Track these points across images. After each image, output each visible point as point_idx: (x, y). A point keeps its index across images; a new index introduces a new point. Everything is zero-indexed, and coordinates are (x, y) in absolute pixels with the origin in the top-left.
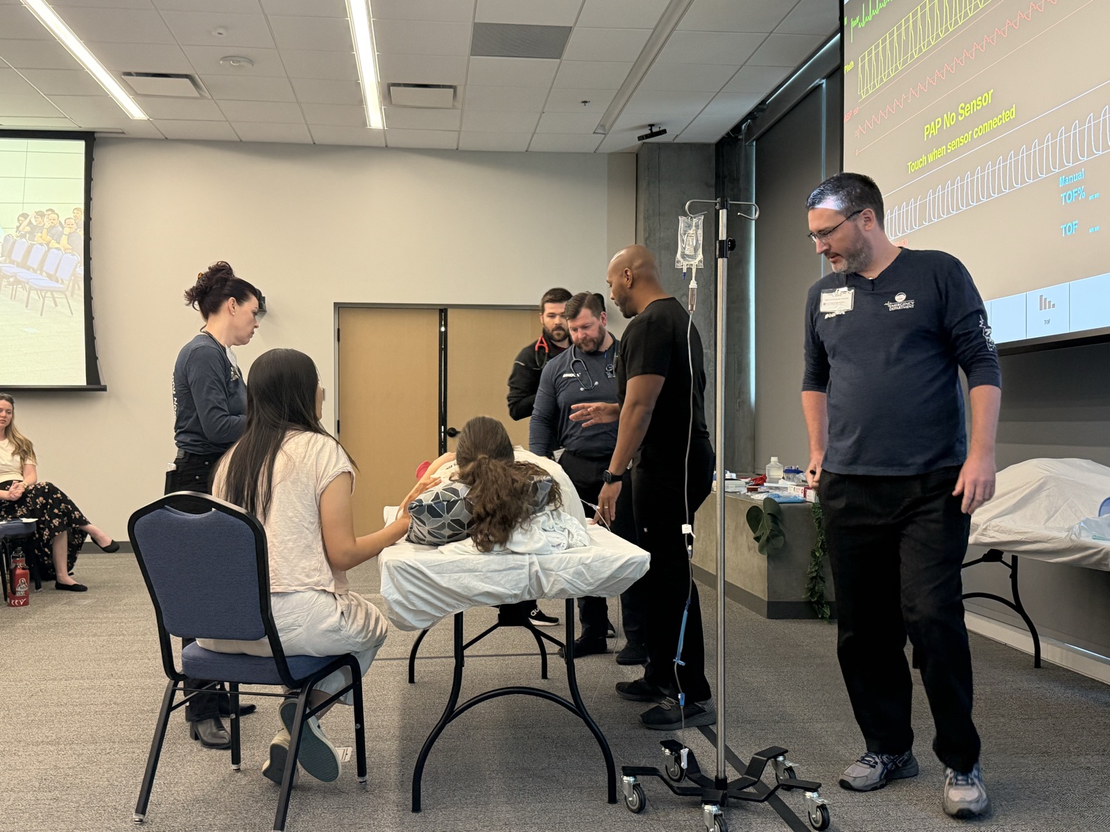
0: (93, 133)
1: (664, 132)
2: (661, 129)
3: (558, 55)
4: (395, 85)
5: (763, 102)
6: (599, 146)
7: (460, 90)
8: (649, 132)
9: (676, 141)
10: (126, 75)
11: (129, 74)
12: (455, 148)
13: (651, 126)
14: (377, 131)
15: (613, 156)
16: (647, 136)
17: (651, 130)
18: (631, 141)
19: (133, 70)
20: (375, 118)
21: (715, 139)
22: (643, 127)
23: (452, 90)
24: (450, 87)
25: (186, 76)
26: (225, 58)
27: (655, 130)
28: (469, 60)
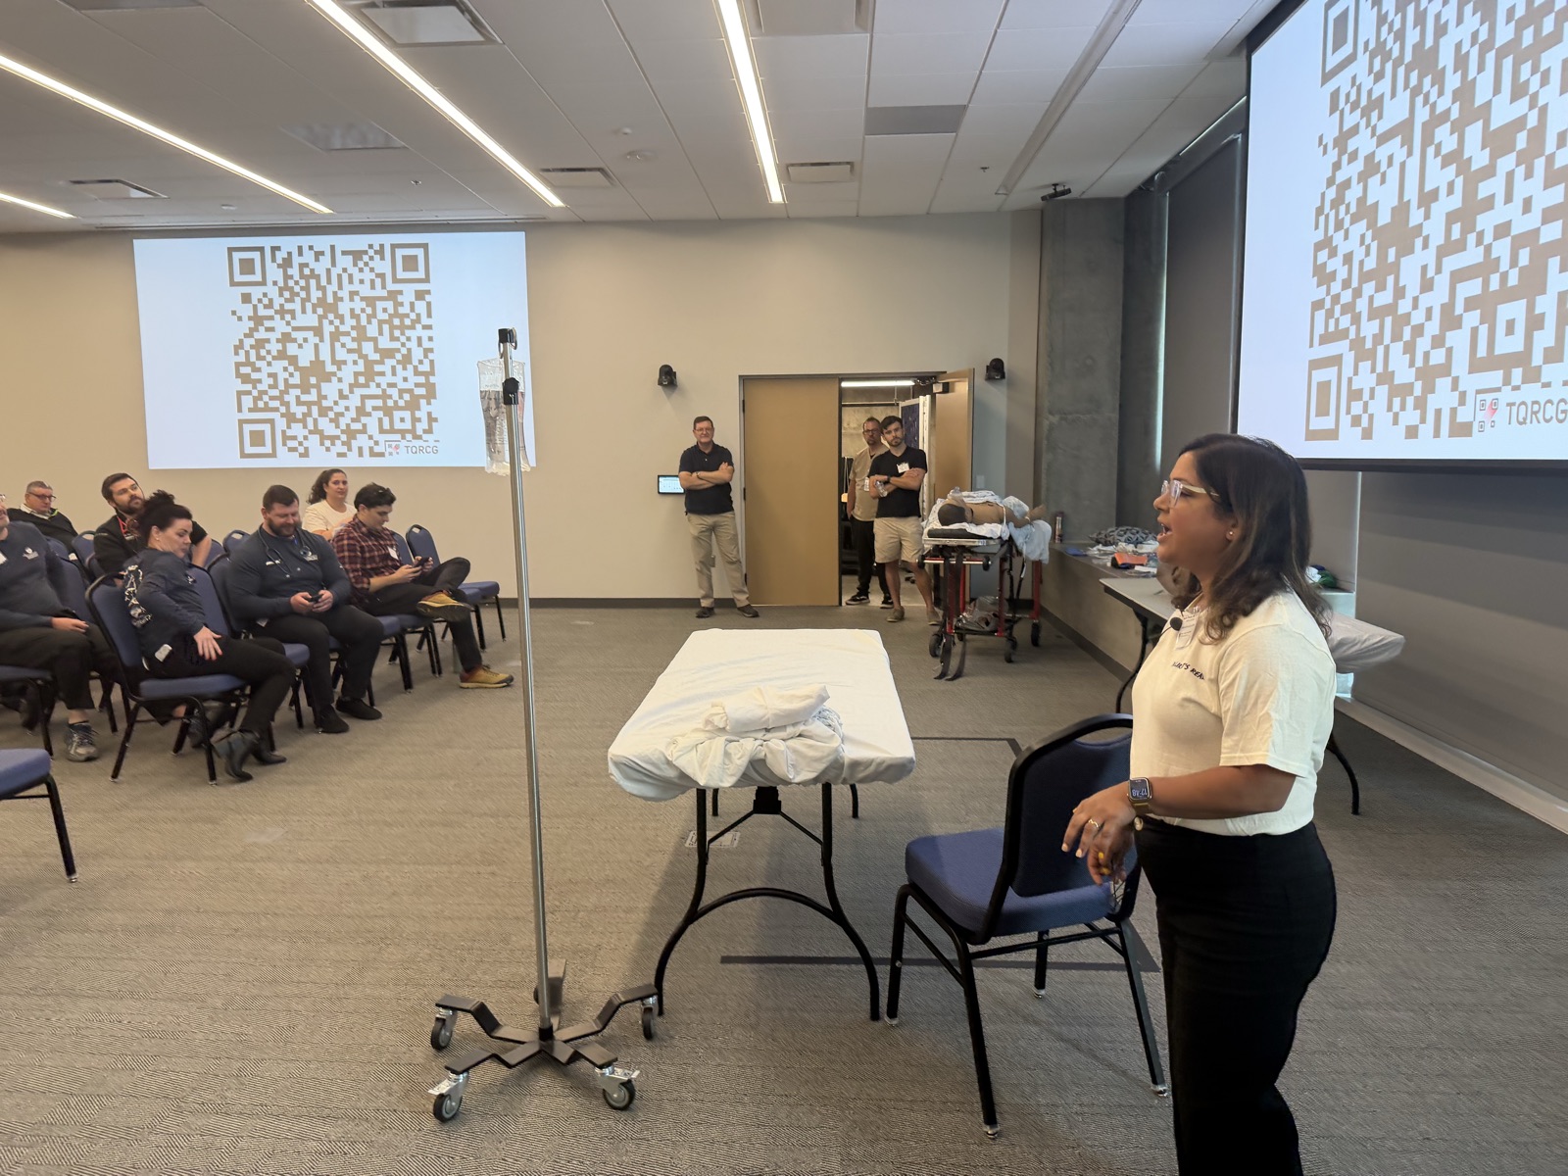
1: (1069, 191)
2: (1066, 188)
3: (955, 130)
4: (793, 165)
5: (1176, 154)
6: (1001, 207)
7: (857, 166)
8: (1053, 192)
9: (1084, 197)
10: (544, 172)
11: (548, 170)
12: (855, 214)
13: (1055, 185)
14: (779, 204)
15: (1019, 214)
16: (1051, 196)
17: (1055, 189)
18: (1035, 199)
19: (550, 167)
20: (776, 195)
21: (1124, 192)
22: (1047, 188)
23: (849, 166)
24: (848, 163)
25: (599, 170)
26: (630, 154)
27: (1059, 189)
28: (864, 138)
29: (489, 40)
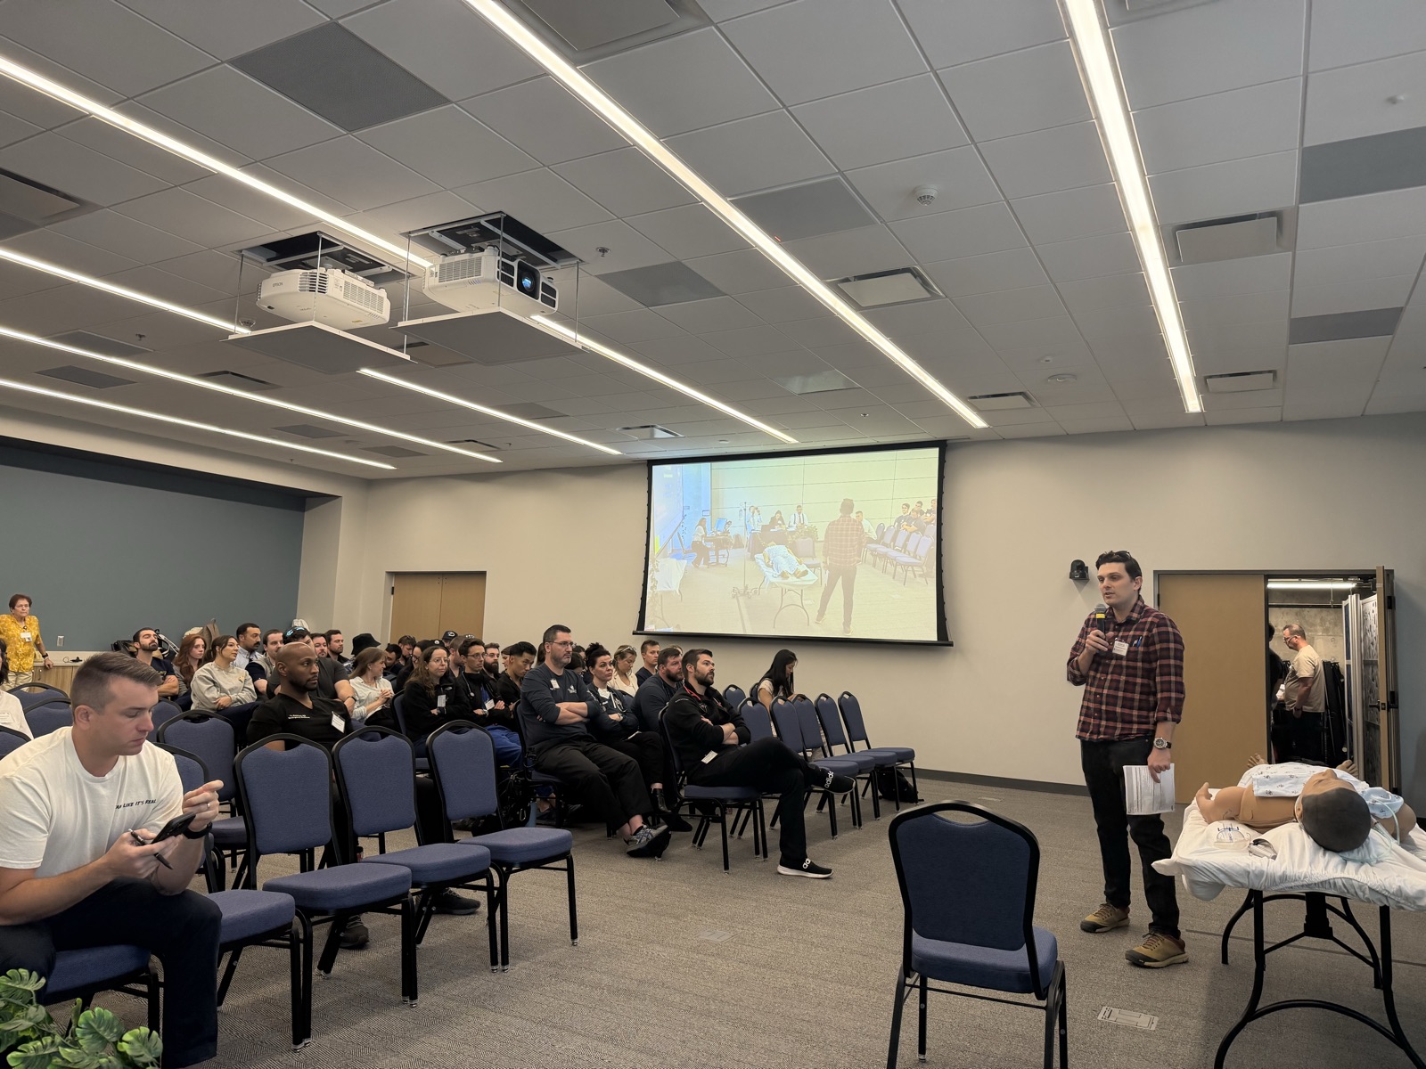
0: (946, 441)
3: (1390, 332)
4: (1211, 377)
7: (1279, 374)
10: (971, 399)
11: (975, 398)
12: (1279, 419)
14: (1195, 414)
19: (978, 395)
20: (1193, 404)
23: (1271, 375)
25: (1020, 393)
26: (1050, 377)
28: (1288, 347)
29: (934, 295)
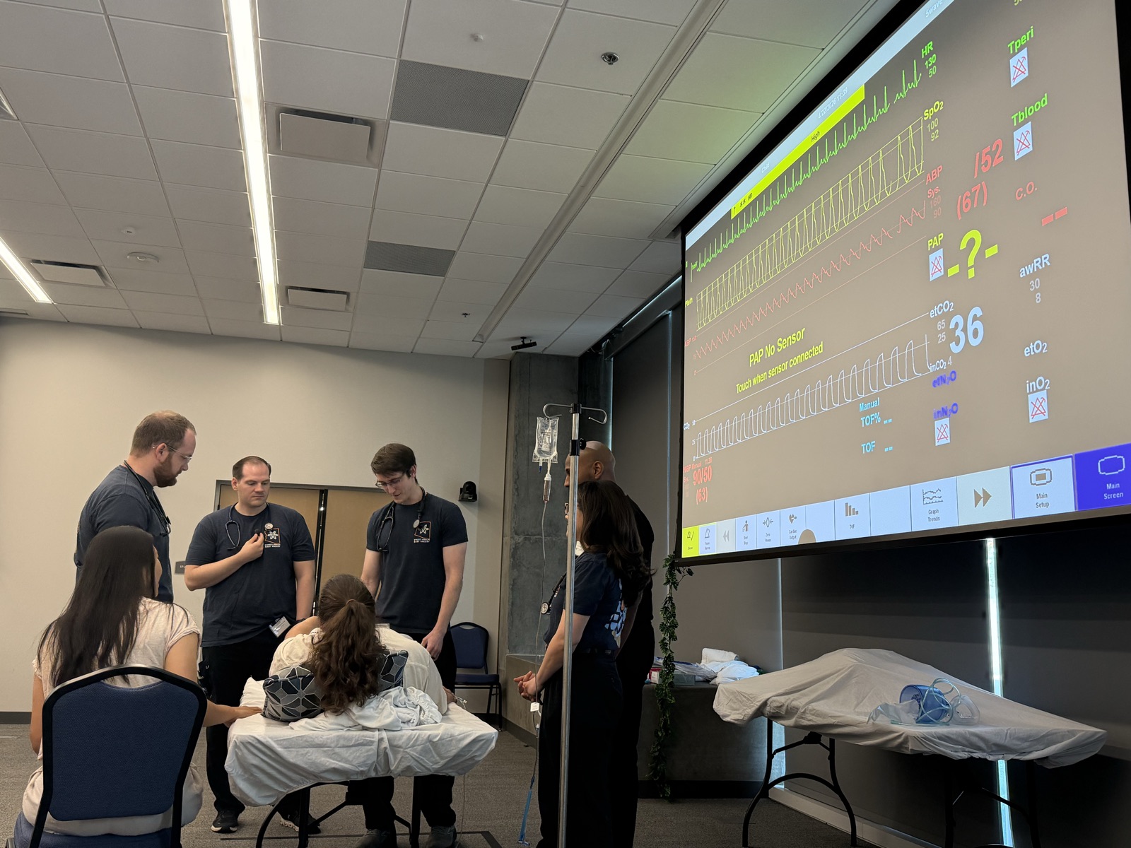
1: (535, 344)
2: (532, 342)
3: (442, 273)
4: (292, 288)
5: (620, 325)
6: (476, 353)
7: (353, 297)
8: (522, 343)
9: (544, 353)
10: (34, 263)
11: (38, 262)
12: (346, 345)
13: (523, 338)
14: (273, 327)
15: (490, 362)
16: (519, 347)
18: (506, 350)
19: (41, 259)
20: (272, 316)
21: (578, 353)
22: (516, 339)
23: (346, 296)
24: (344, 293)
25: (93, 267)
26: (131, 254)
27: (526, 342)
28: (362, 272)
